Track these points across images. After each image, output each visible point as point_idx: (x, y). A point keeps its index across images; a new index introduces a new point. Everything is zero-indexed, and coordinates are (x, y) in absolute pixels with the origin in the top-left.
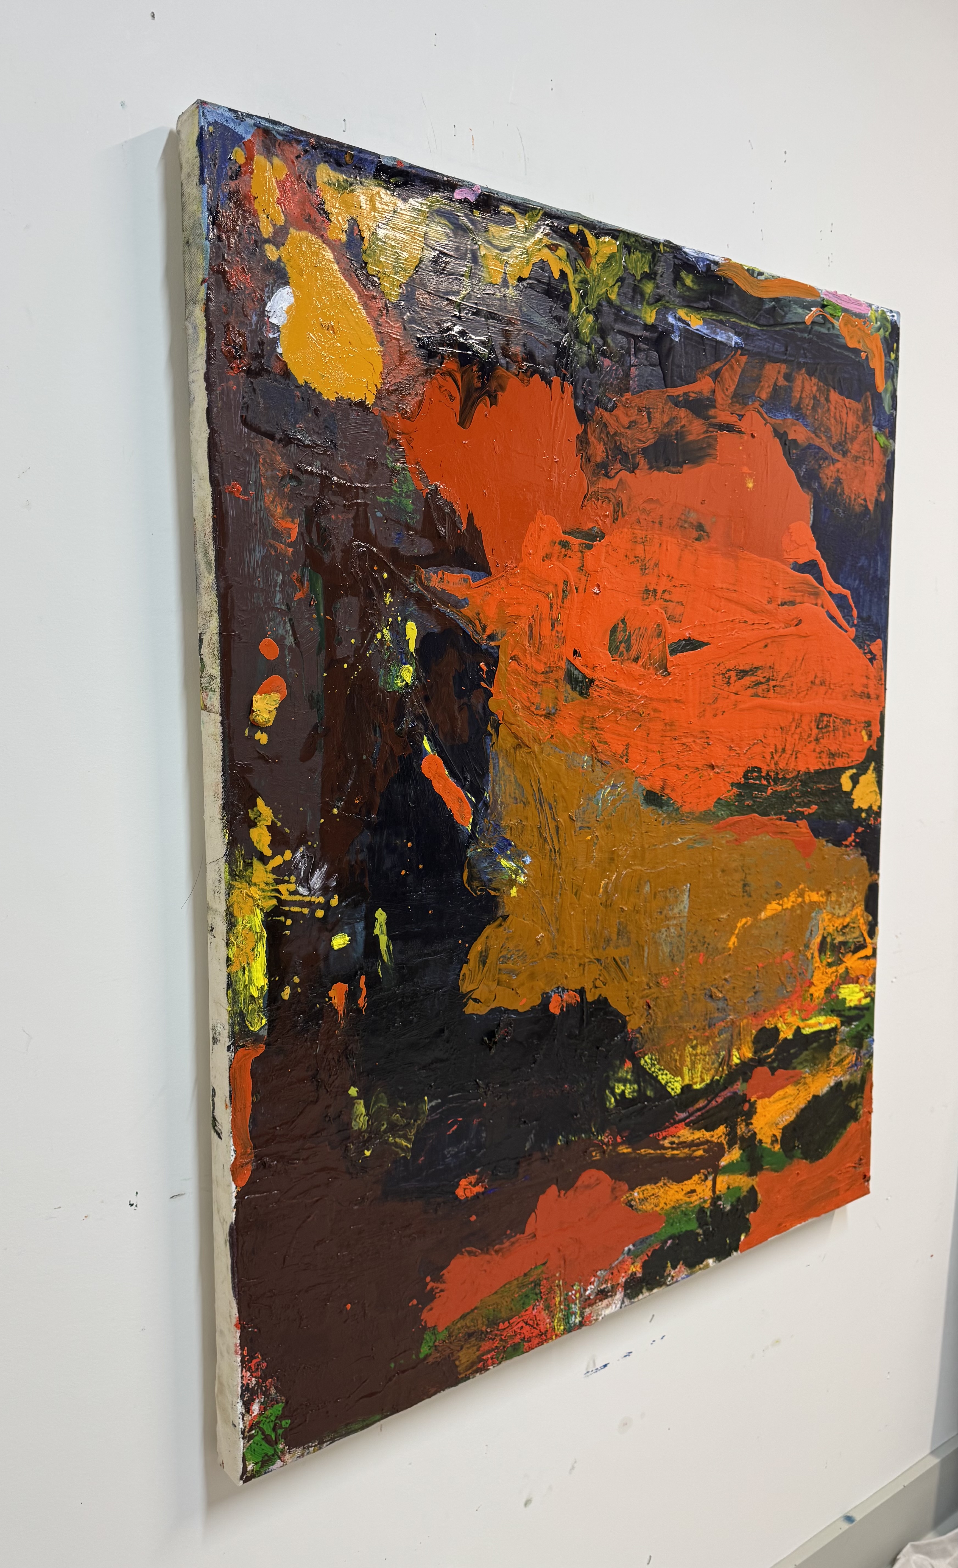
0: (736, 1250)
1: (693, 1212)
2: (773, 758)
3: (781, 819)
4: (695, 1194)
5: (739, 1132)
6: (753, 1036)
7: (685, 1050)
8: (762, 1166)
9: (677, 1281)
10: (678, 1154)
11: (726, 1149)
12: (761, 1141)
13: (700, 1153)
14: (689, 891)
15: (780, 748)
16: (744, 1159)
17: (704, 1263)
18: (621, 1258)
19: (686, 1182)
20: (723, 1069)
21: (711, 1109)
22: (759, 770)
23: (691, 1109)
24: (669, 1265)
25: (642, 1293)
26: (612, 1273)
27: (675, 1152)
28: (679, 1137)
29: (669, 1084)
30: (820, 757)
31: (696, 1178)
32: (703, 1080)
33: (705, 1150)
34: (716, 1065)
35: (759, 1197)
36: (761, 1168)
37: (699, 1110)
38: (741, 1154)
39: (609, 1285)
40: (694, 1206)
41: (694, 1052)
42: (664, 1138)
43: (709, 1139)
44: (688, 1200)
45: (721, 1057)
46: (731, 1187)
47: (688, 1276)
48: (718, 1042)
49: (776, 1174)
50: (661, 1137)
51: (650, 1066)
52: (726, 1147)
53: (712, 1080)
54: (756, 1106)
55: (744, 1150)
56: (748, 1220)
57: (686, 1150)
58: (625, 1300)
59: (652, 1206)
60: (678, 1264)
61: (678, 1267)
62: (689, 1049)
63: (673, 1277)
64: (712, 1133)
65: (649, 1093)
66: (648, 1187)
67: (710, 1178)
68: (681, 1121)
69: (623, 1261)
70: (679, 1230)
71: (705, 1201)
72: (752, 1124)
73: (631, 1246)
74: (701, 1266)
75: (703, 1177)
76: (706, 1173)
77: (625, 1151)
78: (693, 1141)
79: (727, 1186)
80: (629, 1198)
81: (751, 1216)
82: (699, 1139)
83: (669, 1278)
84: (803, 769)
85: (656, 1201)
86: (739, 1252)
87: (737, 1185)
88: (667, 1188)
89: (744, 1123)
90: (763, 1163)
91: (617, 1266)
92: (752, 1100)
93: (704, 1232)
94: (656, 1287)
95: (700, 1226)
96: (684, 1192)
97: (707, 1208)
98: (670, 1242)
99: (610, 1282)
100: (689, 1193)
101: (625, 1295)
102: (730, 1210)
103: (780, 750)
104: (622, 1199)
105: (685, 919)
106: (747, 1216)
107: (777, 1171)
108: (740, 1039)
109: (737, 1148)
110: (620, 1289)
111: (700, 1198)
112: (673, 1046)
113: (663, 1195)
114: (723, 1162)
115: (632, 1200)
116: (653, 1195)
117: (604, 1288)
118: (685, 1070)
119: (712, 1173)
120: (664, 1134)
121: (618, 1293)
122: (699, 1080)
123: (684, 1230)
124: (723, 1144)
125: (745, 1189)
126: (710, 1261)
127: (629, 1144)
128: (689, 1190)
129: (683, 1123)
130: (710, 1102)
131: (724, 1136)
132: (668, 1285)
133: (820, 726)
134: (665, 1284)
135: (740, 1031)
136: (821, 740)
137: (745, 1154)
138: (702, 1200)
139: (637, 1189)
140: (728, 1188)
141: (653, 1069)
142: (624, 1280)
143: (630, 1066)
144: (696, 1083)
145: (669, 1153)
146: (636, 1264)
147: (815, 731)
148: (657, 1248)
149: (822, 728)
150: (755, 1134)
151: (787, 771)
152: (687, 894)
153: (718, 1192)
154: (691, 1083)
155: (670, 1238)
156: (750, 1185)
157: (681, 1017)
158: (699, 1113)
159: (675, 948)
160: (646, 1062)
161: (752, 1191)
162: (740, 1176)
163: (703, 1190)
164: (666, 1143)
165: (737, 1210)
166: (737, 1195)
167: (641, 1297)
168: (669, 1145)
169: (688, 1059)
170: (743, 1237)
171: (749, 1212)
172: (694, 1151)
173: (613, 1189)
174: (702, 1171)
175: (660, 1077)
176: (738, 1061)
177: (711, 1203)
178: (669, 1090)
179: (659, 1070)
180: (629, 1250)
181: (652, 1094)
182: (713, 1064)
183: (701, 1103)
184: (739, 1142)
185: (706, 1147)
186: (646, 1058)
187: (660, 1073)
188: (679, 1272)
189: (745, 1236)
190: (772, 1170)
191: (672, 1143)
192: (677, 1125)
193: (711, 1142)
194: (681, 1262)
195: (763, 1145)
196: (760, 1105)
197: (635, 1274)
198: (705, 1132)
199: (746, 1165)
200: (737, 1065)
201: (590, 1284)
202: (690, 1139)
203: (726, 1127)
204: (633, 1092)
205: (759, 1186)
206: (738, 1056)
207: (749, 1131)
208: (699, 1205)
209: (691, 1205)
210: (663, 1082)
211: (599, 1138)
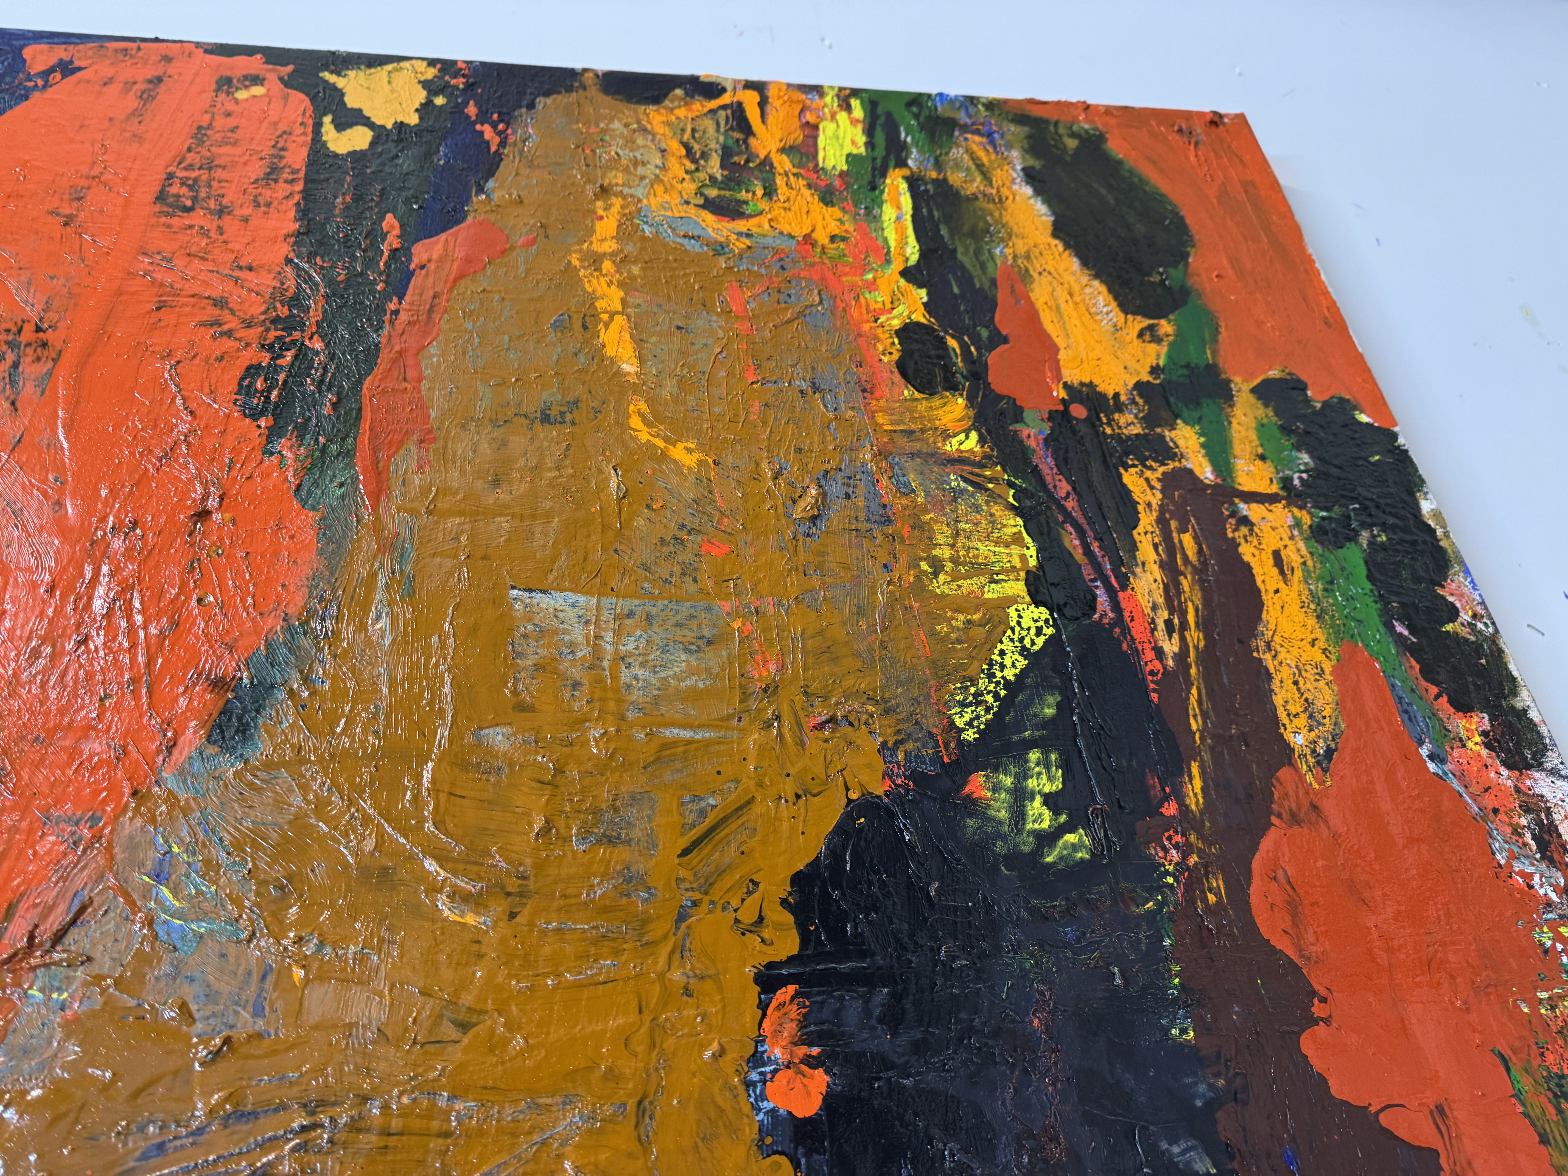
0: (1395, 436)
1: (1323, 560)
2: (229, 334)
3: (396, 312)
4: (1283, 553)
5: (1136, 430)
6: (917, 395)
7: (944, 596)
8: (1208, 366)
9: (1483, 603)
10: (1197, 610)
11: (1177, 464)
12: (1155, 370)
13: (1188, 540)
14: (530, 590)
15: (213, 312)
16: (1196, 415)
17: (1432, 523)
18: (1456, 785)
19: (1259, 583)
20: (991, 480)
21: (1085, 514)
22: (252, 371)
23: (1088, 572)
24: (1449, 627)
25: (1525, 711)
26: (1496, 811)
27: (1191, 618)
28: (1154, 608)
29: (1027, 642)
30: (268, 205)
31: (1246, 551)
32: (1017, 539)
33: (1183, 530)
34: (980, 498)
35: (1274, 373)
36: (1212, 370)
37: (1088, 552)
38: (1186, 423)
39: (1524, 821)
40: (1312, 554)
41: (949, 566)
42: (1159, 653)
43: (1155, 514)
44: (1299, 574)
45: (962, 484)
46: (1260, 450)
47: (1467, 572)
48: (927, 494)
49: (1222, 330)
50: (1157, 665)
51: (981, 710)
52: (1171, 465)
53: (1018, 511)
54: (1076, 383)
55: (1177, 416)
56: (1325, 404)
57: (1185, 584)
58: (1548, 766)
59: (1322, 683)
60: (1443, 598)
61: (1451, 599)
62: (941, 585)
63: (1475, 616)
64: (1140, 508)
65: (1049, 712)
66: (1278, 700)
67: (1244, 508)
68: (1116, 606)
69: (1461, 776)
70: (1369, 600)
71: (1298, 524)
72: (1116, 395)
73: (1424, 751)
74: (1439, 532)
75: (1244, 530)
76: (1233, 521)
77: (1198, 783)
78: (1162, 565)
79: (1259, 463)
80: (1311, 760)
81: (1316, 395)
82: (1156, 546)
83: (1480, 626)
84: (285, 249)
85: (1310, 674)
86: (1396, 429)
87: (1253, 435)
88: (1277, 639)
89: (1116, 416)
90: (1203, 364)
91: (1474, 797)
92: (1063, 394)
93: (1364, 525)
94: (1507, 669)
95: (1353, 537)
96: (1281, 585)
97: (1312, 515)
98: (1400, 628)
99: (1516, 819)
100: (1282, 572)
101: (1540, 766)
102: (1310, 453)
103: (217, 312)
104: (1316, 785)
105: (606, 602)
106: (1318, 405)
107: (1216, 331)
108: (923, 431)
109: (1173, 434)
110: (1528, 783)
111: (1292, 538)
112: (933, 634)
113: (1295, 652)
114: (1206, 473)
115: (1314, 751)
116: (1296, 683)
117: (1534, 838)
118: (992, 592)
119: (1232, 503)
120: (1150, 655)
121: (1538, 791)
122: (1015, 550)
123: (1368, 586)
124: (1164, 474)
125: (1261, 411)
126: (1426, 506)
127: (1181, 774)
128: (1275, 571)
129: (1121, 595)
130: (1068, 517)
131: (1148, 473)
132: (1496, 631)
133: (189, 203)
134: (1494, 639)
135: (902, 431)
136: (225, 201)
137: (1185, 413)
138: (1296, 533)
139: (1288, 736)
140: (1262, 458)
141: (990, 698)
142: (1505, 772)
143: (979, 778)
144: (1023, 558)
145: (1195, 636)
146: (1463, 734)
147: (198, 218)
148: (1417, 667)
149: (195, 199)
150: (1139, 386)
151: (278, 294)
152: (538, 597)
153: (1275, 488)
154: (1023, 574)
155: (1391, 628)
156: (1252, 398)
157: (861, 611)
158: (1095, 547)
159: (679, 634)
160: (970, 724)
161: (1262, 392)
162: (1235, 424)
163: (1273, 529)
164: (1171, 647)
165: (1307, 433)
166: (1277, 433)
167: (1533, 714)
168: (1176, 636)
169: (965, 583)
170: (1364, 418)
171: (1307, 401)
172: (1185, 558)
173: (1295, 819)
174: (1230, 535)
175: (1010, 674)
176: (974, 436)
177: (1301, 508)
178: (1040, 641)
179: (991, 676)
180: (1431, 757)
181: (1051, 700)
182: (977, 509)
183: (1071, 541)
184: (1159, 430)
185: (1173, 524)
186: (959, 722)
187: (999, 674)
188: (1461, 596)
189: (1362, 412)
190: (1215, 341)
191: (1170, 628)
192: (1126, 614)
193: (1162, 509)
194: (1440, 591)
195: (1161, 364)
196: (1073, 375)
197: (1485, 734)
198: (1140, 529)
199: (1208, 408)
200: (982, 441)
201: (1531, 887)
202: (1157, 573)
203: (1126, 467)
204: (1048, 766)
205: (1252, 376)
206: (962, 436)
207: (1134, 402)
208: (1306, 539)
209: (1310, 563)
210: (1022, 663)
211: (1170, 880)
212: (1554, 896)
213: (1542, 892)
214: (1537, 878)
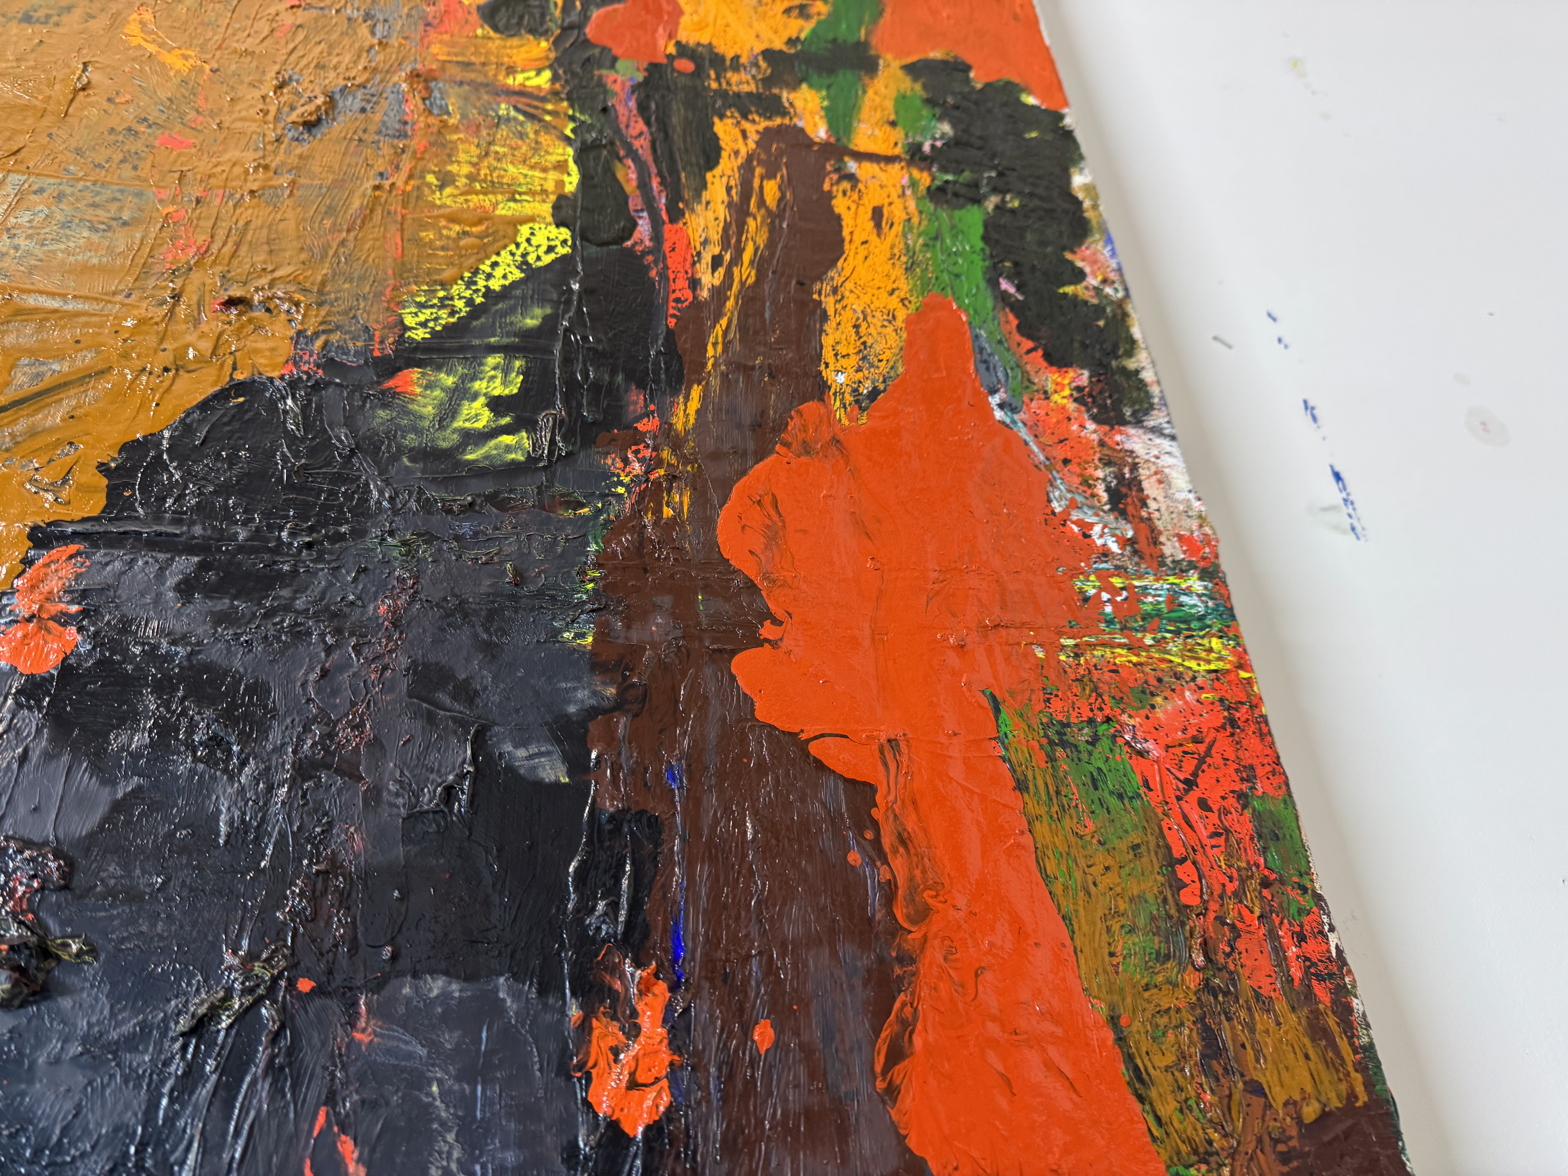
0: (1061, 117)
1: (931, 219)
4: (885, 211)
5: (749, 87)
6: (492, 34)
7: (443, 207)
8: (858, 43)
9: (1119, 270)
10: (756, 250)
11: (787, 121)
12: (791, 42)
13: (771, 190)
16: (826, 82)
17: (1080, 196)
18: (1024, 433)
19: (846, 232)
20: (549, 113)
23: (635, 202)
24: (1069, 289)
25: (1137, 372)
26: (1066, 462)
27: (747, 256)
28: (705, 243)
29: (531, 259)
31: (840, 205)
32: (561, 167)
33: (770, 175)
34: (530, 128)
35: (936, 54)
36: (862, 47)
37: (643, 185)
38: (811, 86)
39: (1100, 474)
40: (921, 212)
41: (462, 182)
42: (694, 284)
43: (740, 161)
44: (898, 228)
45: (513, 113)
46: (892, 117)
47: (1109, 240)
48: (464, 116)
49: (887, 15)
50: (688, 295)
51: (443, 313)
52: (778, 121)
53: (571, 142)
54: (692, 43)
55: (801, 81)
56: (988, 85)
57: (751, 224)
58: (1152, 424)
59: (890, 329)
60: (1071, 263)
61: (1080, 264)
62: (445, 197)
63: (1105, 281)
64: (724, 154)
65: (531, 322)
66: (827, 341)
67: (852, 166)
68: (657, 236)
70: (977, 259)
71: (914, 184)
72: (737, 58)
73: (994, 400)
74: (1087, 204)
75: (846, 185)
76: (835, 177)
77: (694, 405)
78: (730, 205)
79: (888, 128)
80: (849, 398)
81: (977, 79)
82: (729, 189)
83: (1108, 290)
85: (877, 320)
86: (1065, 111)
87: (889, 105)
88: (849, 285)
89: (729, 74)
90: (852, 40)
91: (1043, 447)
92: (672, 49)
93: (995, 190)
94: (1127, 330)
95: (977, 201)
96: (873, 238)
97: (933, 179)
98: (1005, 285)
99: (1091, 471)
100: (878, 226)
101: (1138, 423)
102: (954, 126)
104: (845, 422)
106: (979, 86)
107: (881, 13)
108: (484, 64)
109: (792, 96)
110: (1118, 438)
111: (903, 195)
112: (412, 240)
113: (866, 299)
114: (820, 132)
115: (855, 390)
116: (856, 327)
117: (1108, 490)
118: (506, 209)
119: (841, 160)
120: (682, 283)
121: (1128, 446)
122: (553, 176)
123: (980, 244)
124: (767, 129)
125: (906, 84)
126: (1078, 180)
127: (676, 392)
128: (871, 224)
129: (667, 227)
130: (632, 153)
131: (746, 125)
132: (1127, 296)
134: (1120, 304)
135: (458, 62)
137: (815, 78)
138: (909, 192)
139: (828, 374)
140: (893, 124)
142: (1091, 426)
143: (415, 374)
144: (560, 184)
145: (745, 273)
146: (1050, 387)
148: (1015, 322)
150: (767, 51)
153: (898, 151)
154: (553, 198)
155: (993, 283)
156: (900, 74)
157: (331, 211)
158: (655, 183)
159: (91, 213)
160: (424, 324)
161: (916, 68)
162: (870, 93)
163: (881, 187)
164: (709, 279)
165: (956, 107)
166: (918, 103)
167: (1147, 376)
168: (721, 271)
169: (477, 199)
170: (1030, 100)
171: (967, 80)
172: (762, 202)
173: (807, 449)
174: (826, 187)
175: (495, 285)
176: (547, 74)
177: (922, 170)
178: (547, 259)
179: (470, 283)
180: (1001, 406)
181: (538, 312)
182: (522, 136)
183: (627, 174)
184: (776, 91)
185: (758, 171)
186: (409, 321)
188: (1094, 262)
189: (1030, 93)
190: (875, 19)
191: (717, 261)
192: (667, 246)
193: (750, 158)
194: (1068, 256)
195: (803, 36)
196: (691, 34)
197: (1079, 389)
198: (717, 171)
199: (844, 77)
200: (555, 78)
202: (722, 212)
203: (722, 117)
204: (506, 371)
205: (908, 54)
206: (532, 74)
207: (755, 63)
208: (919, 199)
209: (915, 220)
210: (518, 275)
211: (621, 490)
212: (1114, 548)
213: (1099, 542)
214: (1097, 529)
